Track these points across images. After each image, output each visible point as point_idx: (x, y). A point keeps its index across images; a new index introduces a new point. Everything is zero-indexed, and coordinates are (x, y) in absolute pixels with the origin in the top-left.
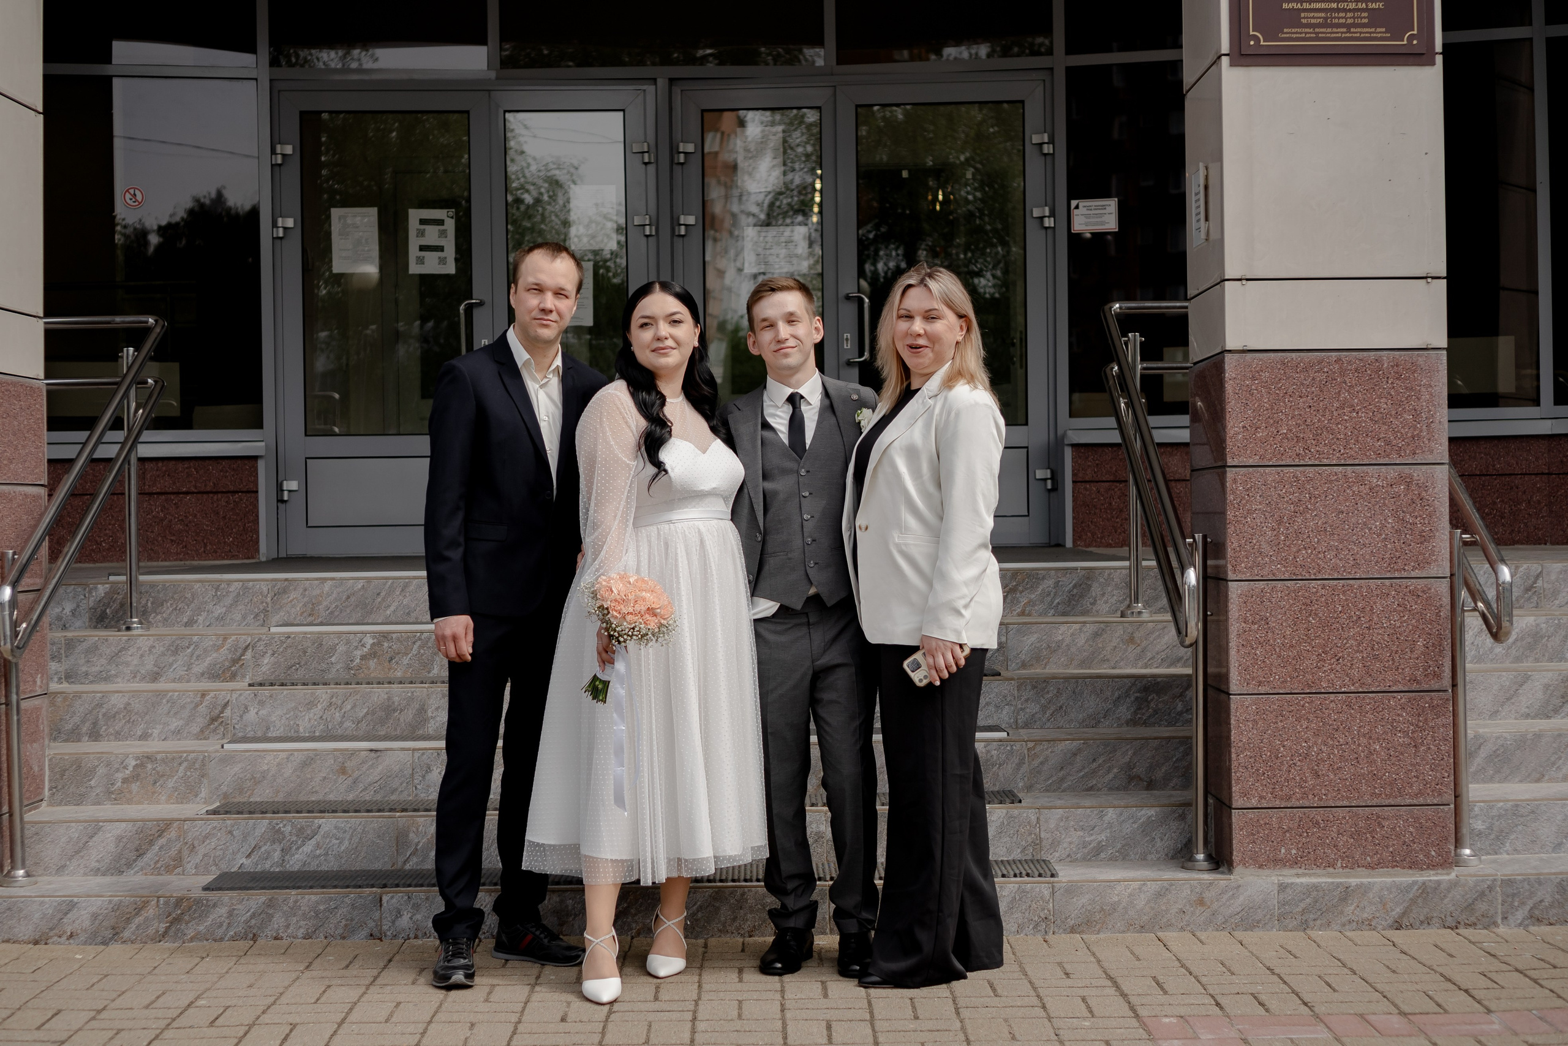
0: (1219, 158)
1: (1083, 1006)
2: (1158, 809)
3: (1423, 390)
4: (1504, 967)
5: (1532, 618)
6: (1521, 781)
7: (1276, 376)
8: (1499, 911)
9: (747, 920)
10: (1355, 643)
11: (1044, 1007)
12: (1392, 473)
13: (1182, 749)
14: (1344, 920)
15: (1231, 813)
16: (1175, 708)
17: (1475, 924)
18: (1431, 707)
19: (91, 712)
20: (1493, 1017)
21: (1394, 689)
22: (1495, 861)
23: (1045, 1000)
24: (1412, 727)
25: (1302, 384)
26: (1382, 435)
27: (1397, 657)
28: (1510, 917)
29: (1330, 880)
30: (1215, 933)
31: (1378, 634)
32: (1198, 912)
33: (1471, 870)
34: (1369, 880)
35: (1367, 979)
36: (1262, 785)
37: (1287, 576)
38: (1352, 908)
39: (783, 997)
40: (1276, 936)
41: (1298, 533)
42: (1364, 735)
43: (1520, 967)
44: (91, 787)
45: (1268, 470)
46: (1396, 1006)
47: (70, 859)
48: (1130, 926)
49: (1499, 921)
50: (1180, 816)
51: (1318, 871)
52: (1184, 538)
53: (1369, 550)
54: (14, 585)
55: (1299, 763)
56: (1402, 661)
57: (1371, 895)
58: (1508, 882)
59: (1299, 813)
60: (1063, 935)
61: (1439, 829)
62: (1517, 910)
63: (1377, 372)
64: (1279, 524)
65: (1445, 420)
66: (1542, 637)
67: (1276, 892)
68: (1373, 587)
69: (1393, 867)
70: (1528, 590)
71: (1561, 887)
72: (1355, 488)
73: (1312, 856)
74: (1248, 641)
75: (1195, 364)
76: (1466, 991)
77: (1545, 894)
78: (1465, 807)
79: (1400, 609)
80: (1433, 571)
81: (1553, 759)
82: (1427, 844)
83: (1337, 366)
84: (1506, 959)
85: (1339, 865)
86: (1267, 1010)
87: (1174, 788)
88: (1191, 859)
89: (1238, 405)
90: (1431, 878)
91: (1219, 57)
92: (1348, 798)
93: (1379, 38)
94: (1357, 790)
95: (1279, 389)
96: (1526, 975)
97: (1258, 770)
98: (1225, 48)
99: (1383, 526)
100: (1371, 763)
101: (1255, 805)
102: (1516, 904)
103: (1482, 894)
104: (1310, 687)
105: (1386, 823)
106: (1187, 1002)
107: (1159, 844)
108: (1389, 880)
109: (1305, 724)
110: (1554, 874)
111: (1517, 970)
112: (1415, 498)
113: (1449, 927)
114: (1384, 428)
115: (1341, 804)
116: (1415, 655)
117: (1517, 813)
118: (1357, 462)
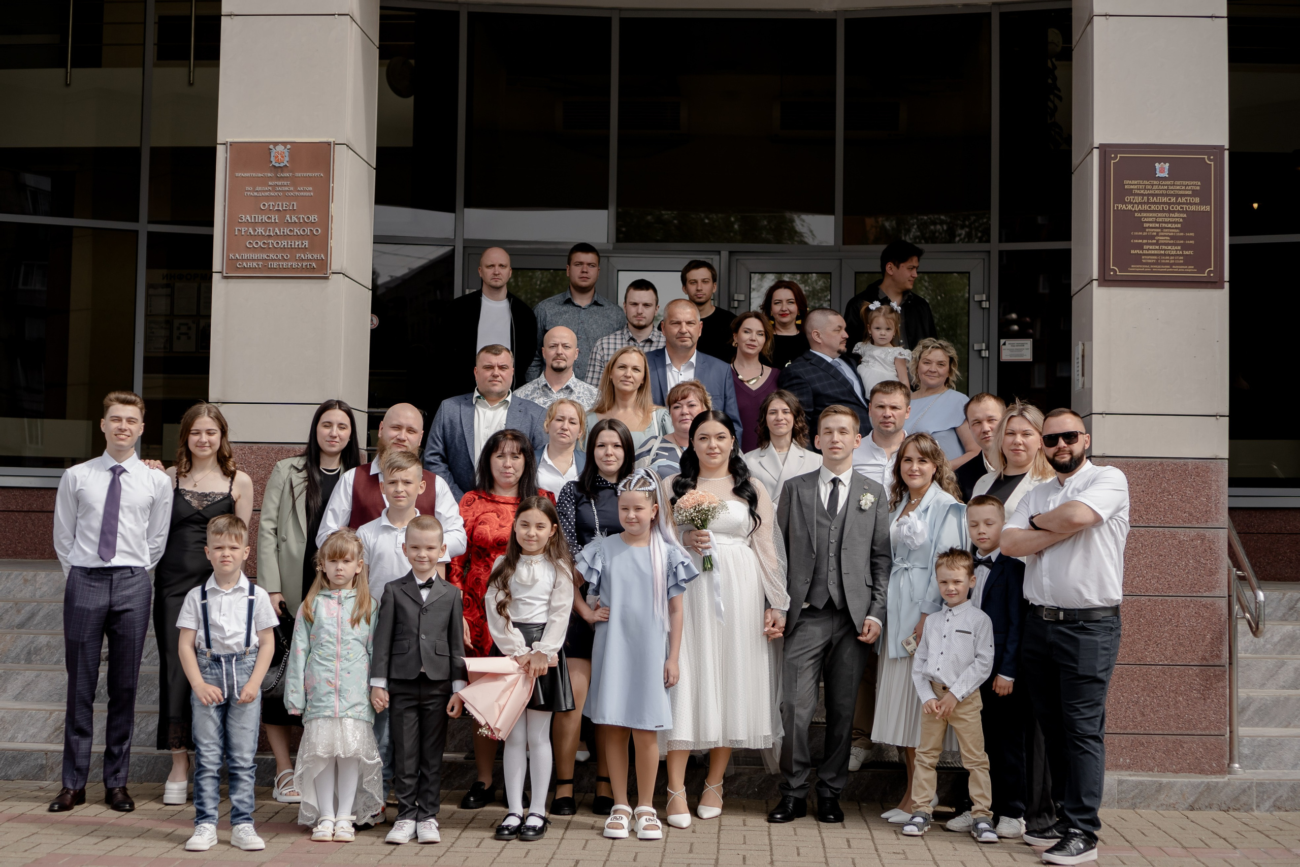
0: (1091, 340)
3: (1213, 483)
4: (1251, 829)
5: (1291, 627)
6: (1276, 727)
8: (1255, 802)
10: (1168, 635)
12: (1193, 533)
14: (1158, 803)
17: (1239, 809)
18: (1215, 676)
20: (1237, 851)
21: (1192, 664)
22: (1255, 773)
24: (1202, 688)
26: (1187, 510)
27: (1194, 645)
28: (1261, 805)
29: (1150, 779)
31: (1182, 630)
33: (1238, 776)
34: (1174, 780)
35: (1168, 832)
38: (1164, 796)
40: (1116, 811)
41: (1134, 567)
42: (1173, 691)
43: (1260, 829)
46: (1180, 844)
49: (1254, 808)
51: (1143, 773)
53: (1178, 580)
56: (1197, 647)
57: (1175, 789)
58: (1260, 784)
59: (1132, 737)
61: (1218, 750)
62: (1265, 802)
63: (1185, 472)
65: (1226, 494)
67: (1117, 785)
68: (1180, 601)
69: (1189, 772)
70: (1291, 609)
71: (1293, 789)
73: (1139, 764)
76: (1224, 839)
77: (1284, 792)
78: (1237, 739)
79: (1197, 615)
80: (1217, 593)
81: (1296, 713)
82: (1211, 759)
83: (1160, 468)
84: (1254, 826)
85: (1156, 770)
90: (1213, 780)
91: (1092, 281)
92: (1162, 729)
93: (1190, 272)
94: (1168, 725)
96: (1262, 834)
98: (1095, 275)
99: (1187, 565)
100: (1177, 708)
102: (1265, 797)
103: (1244, 791)
105: (1185, 745)
108: (1186, 780)
109: (1136, 683)
110: (1290, 781)
111: (1258, 831)
112: (1207, 548)
113: (1224, 810)
114: (1189, 505)
115: (1157, 733)
116: (1205, 644)
117: (1270, 744)
118: (1171, 525)
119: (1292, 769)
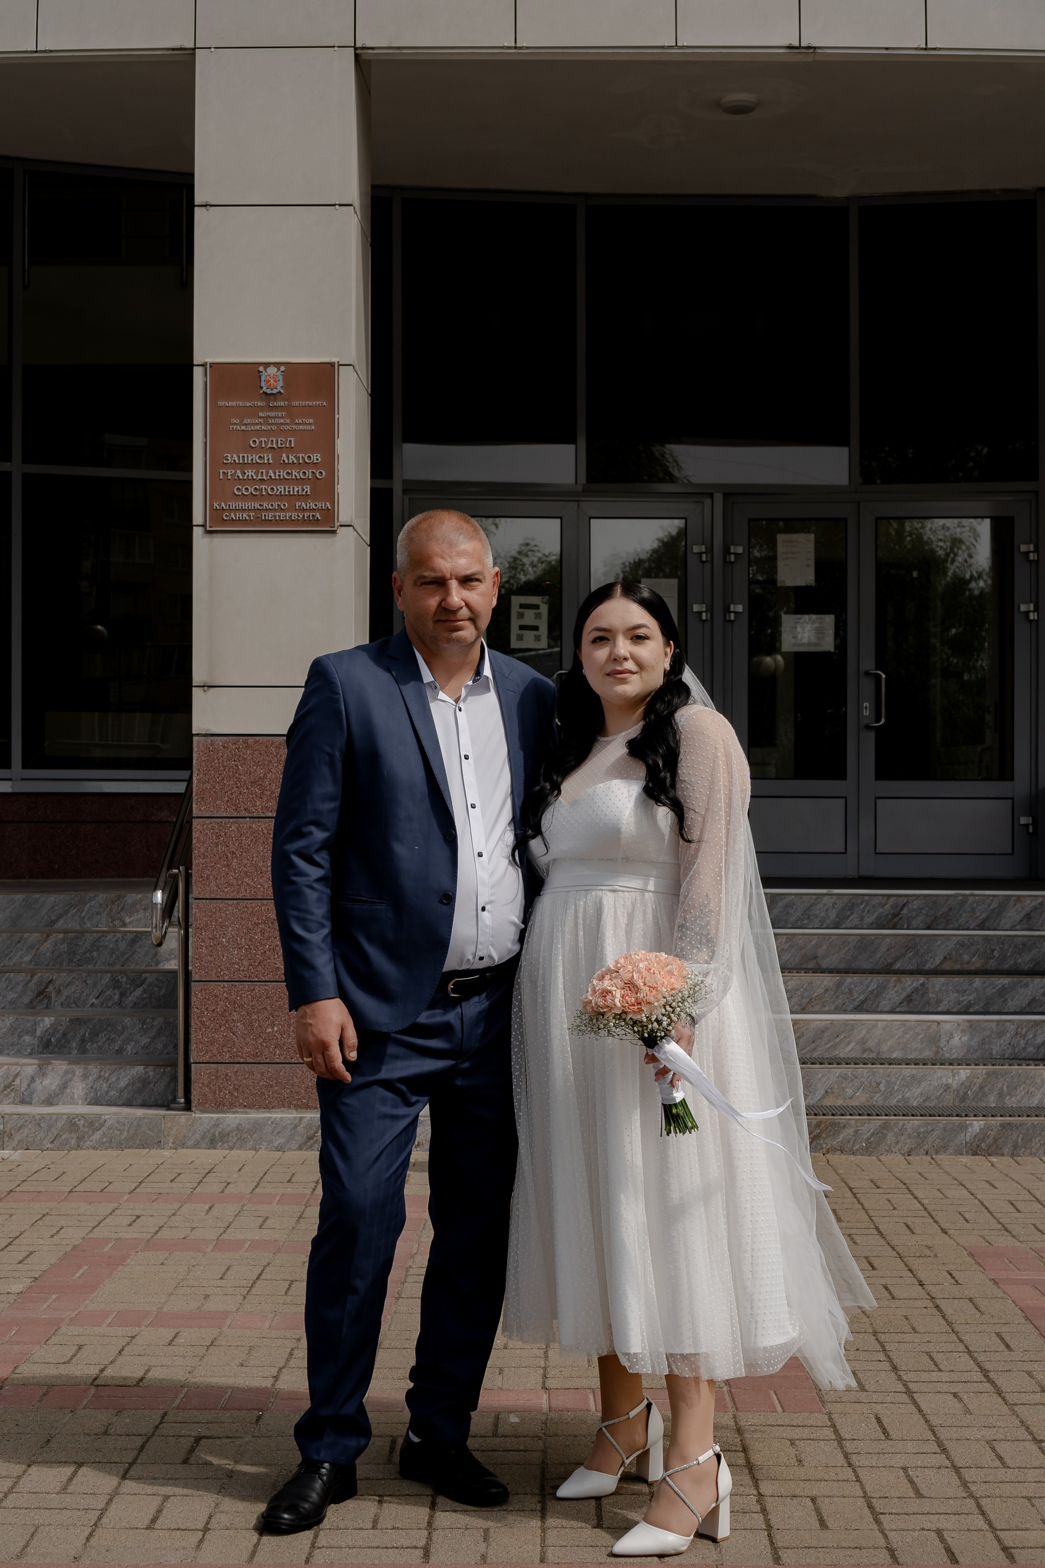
9: (906, 1144)
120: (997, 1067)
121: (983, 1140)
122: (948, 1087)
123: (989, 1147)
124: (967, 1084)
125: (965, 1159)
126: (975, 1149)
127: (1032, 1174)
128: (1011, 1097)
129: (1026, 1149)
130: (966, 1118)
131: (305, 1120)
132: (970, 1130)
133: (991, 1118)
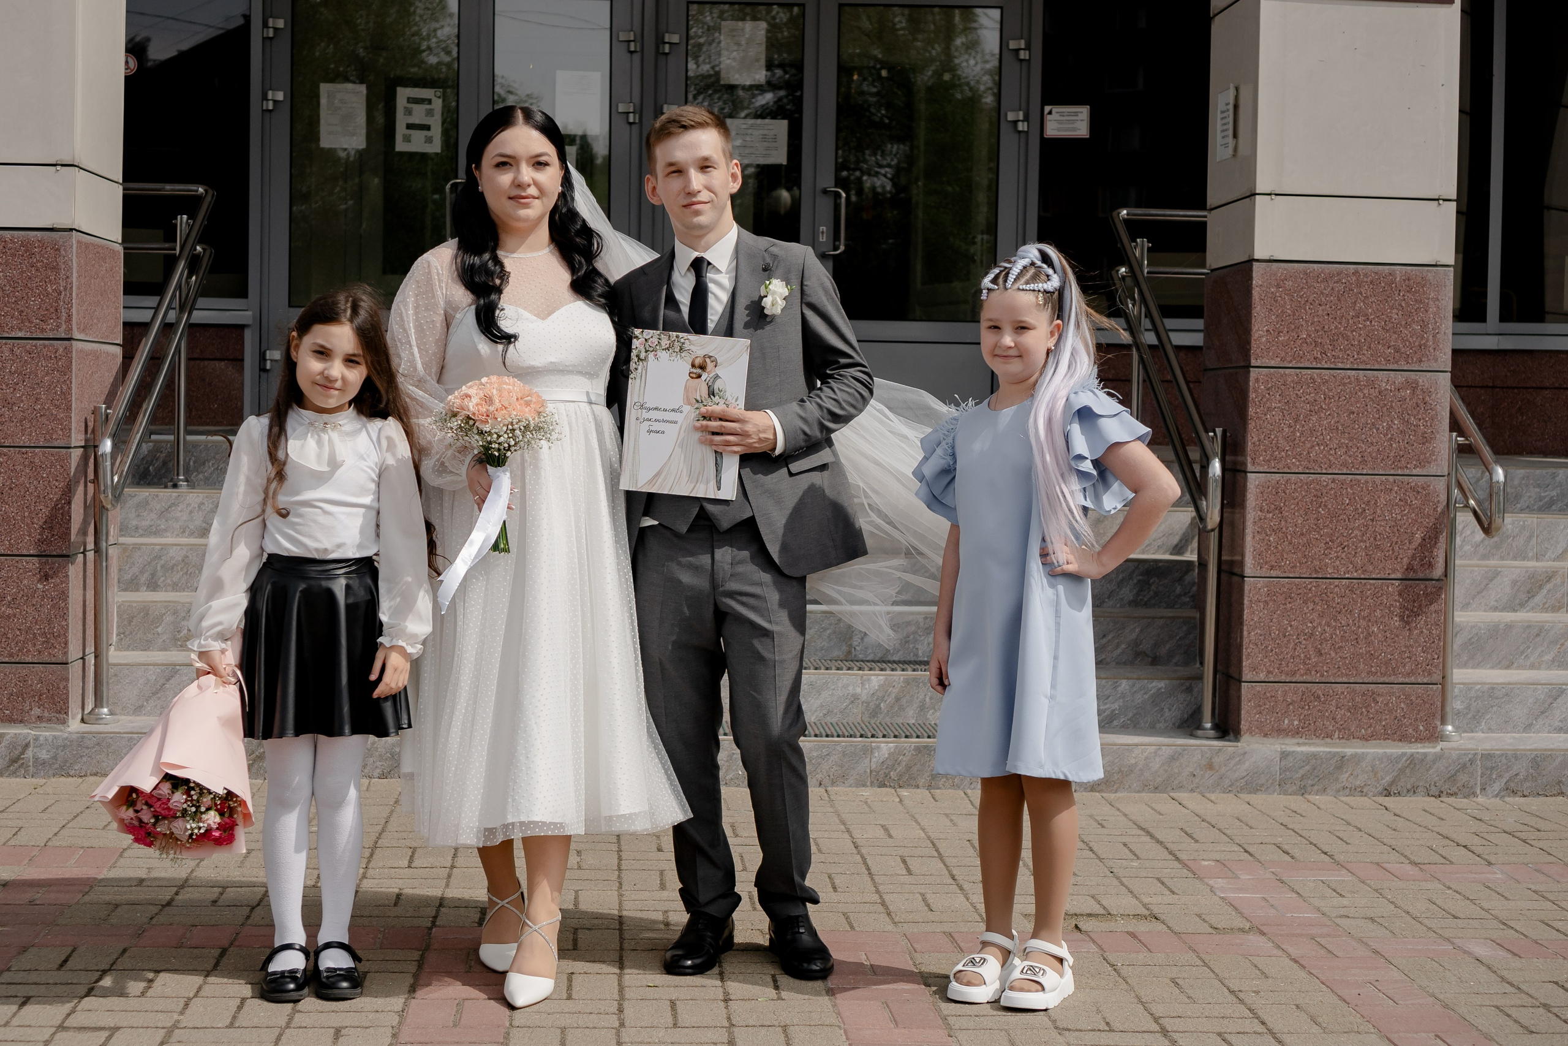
0: (1254, 79)
1: (1127, 851)
2: (1167, 682)
3: (1431, 303)
4: (1492, 829)
6: (1492, 668)
7: (1299, 286)
8: (1479, 783)
10: (1359, 533)
11: (1091, 850)
12: (1400, 378)
13: (1185, 628)
14: (1339, 786)
15: (1240, 686)
16: (1174, 591)
17: (1457, 794)
18: (1426, 595)
19: (149, 563)
20: (1496, 868)
21: (1393, 576)
22: (1472, 738)
23: (1091, 844)
24: (1407, 612)
25: (1322, 293)
26: (1392, 343)
27: (1396, 548)
28: (1488, 788)
29: (1328, 750)
30: (1223, 795)
31: (1381, 526)
32: (1207, 776)
33: (1454, 745)
34: (1363, 750)
35: (1373, 835)
36: (1270, 660)
37: (1300, 470)
38: (1347, 775)
39: (851, 836)
40: (1280, 798)
41: (1312, 431)
42: (1364, 618)
43: (1507, 829)
44: (158, 634)
45: (1288, 371)
46: (1404, 856)
47: (147, 700)
48: (1145, 787)
49: (1478, 792)
50: (1187, 689)
51: (1317, 741)
52: (1207, 432)
53: (1376, 449)
54: (114, 437)
55: (1304, 642)
56: (1401, 551)
57: (1363, 764)
58: (1488, 756)
59: (1302, 687)
60: (1084, 793)
61: (1427, 706)
62: (1494, 782)
63: (1390, 285)
64: (1296, 422)
65: (1450, 332)
66: (1508, 537)
67: (1278, 759)
68: (1378, 482)
69: (1385, 739)
71: (1535, 762)
72: (1366, 391)
73: (1312, 727)
74: (1261, 527)
75: (1212, 270)
76: (1465, 847)
77: (1521, 768)
78: (1449, 687)
79: (1402, 503)
80: (1432, 469)
81: (1522, 648)
82: (1416, 719)
83: (1354, 278)
84: (1492, 822)
86: (1292, 857)
87: (1176, 664)
88: (1199, 727)
89: (1264, 311)
90: (1419, 751)
94: (1356, 668)
95: (1301, 297)
96: (1513, 836)
97: (1266, 647)
99: (1389, 427)
100: (1369, 644)
101: (1263, 679)
102: (1494, 777)
103: (1464, 766)
104: (1316, 572)
105: (1380, 699)
106: (1218, 849)
107: (1167, 714)
108: (1381, 751)
109: (1311, 606)
110: (1530, 750)
111: (1505, 832)
112: (1419, 402)
113: (1432, 796)
114: (1394, 336)
115: (1340, 680)
116: (1413, 546)
117: (1492, 695)
118: (1368, 367)
119: (1523, 732)
120: (920, 673)
121: (892, 768)
122: (855, 698)
123: (900, 776)
124: (880, 694)
125: (867, 793)
126: (882, 779)
127: (947, 815)
128: (936, 711)
129: (947, 779)
130: (872, 739)
131: (7, 737)
132: (876, 755)
133: (903, 739)
